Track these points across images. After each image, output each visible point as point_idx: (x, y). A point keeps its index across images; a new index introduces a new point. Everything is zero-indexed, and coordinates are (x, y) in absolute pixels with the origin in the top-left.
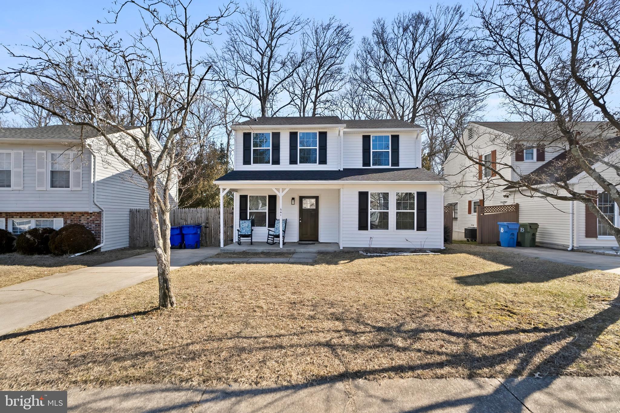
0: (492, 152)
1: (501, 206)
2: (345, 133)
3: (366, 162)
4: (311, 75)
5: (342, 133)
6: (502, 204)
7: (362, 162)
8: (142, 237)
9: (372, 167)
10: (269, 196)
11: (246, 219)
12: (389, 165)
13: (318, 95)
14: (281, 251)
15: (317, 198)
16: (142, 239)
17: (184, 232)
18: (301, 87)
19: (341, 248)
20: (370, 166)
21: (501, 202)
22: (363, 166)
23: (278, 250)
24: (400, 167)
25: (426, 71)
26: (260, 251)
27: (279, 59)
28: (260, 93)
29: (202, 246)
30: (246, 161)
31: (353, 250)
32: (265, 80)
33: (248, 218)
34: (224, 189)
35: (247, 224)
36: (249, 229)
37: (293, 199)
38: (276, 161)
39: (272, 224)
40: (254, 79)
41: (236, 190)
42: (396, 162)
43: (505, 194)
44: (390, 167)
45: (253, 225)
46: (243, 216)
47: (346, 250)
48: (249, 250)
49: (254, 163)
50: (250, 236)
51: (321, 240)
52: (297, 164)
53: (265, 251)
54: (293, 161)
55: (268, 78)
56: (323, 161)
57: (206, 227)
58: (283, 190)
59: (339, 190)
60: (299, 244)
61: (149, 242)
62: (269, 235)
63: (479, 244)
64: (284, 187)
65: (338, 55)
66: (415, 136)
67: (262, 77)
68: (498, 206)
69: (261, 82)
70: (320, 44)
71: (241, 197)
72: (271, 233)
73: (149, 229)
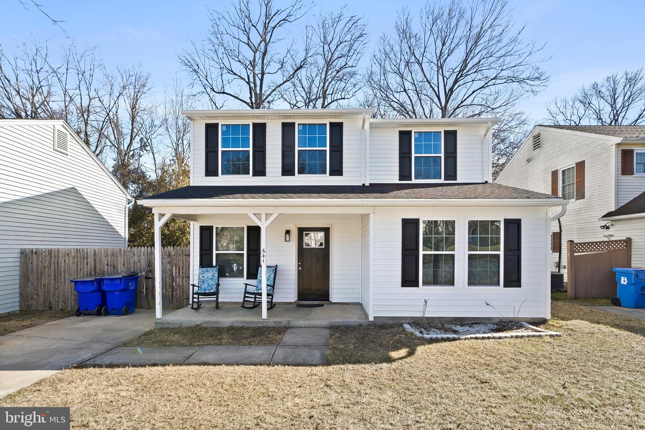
0: (577, 164)
1: (604, 242)
2: (372, 126)
3: (404, 173)
4: (317, 82)
5: (367, 126)
6: (606, 239)
7: (398, 173)
8: (41, 294)
9: (414, 181)
10: (248, 227)
11: (211, 265)
12: (440, 178)
13: (326, 104)
14: (265, 325)
15: (326, 231)
16: (42, 298)
17: (104, 288)
18: (305, 97)
19: (371, 319)
20: (411, 180)
21: (605, 236)
22: (400, 180)
23: (258, 322)
24: (458, 181)
25: (457, 76)
26: (227, 325)
27: (277, 58)
28: (251, 98)
29: (141, 307)
30: (211, 171)
31: (391, 322)
32: (258, 82)
33: (214, 264)
34: (162, 215)
35: (212, 273)
36: (213, 283)
37: (288, 232)
38: (260, 171)
39: (253, 274)
40: (244, 79)
41: (194, 218)
42: (451, 173)
43: (604, 223)
44: (442, 181)
45: (222, 274)
46: (205, 262)
47: (379, 322)
48: (207, 322)
49: (222, 174)
50: (216, 293)
51: (335, 297)
52: (294, 175)
53: (236, 325)
54: (287, 171)
55: (262, 80)
56: (337, 171)
57: (147, 278)
58: (268, 215)
59: (368, 215)
60: (299, 306)
61: (53, 302)
62: (246, 292)
63: (571, 299)
64: (269, 210)
65: (350, 54)
66: (483, 133)
67: (254, 80)
68: (600, 242)
69: (252, 85)
70: (329, 40)
71: (202, 229)
72: (250, 289)
73: (52, 282)
